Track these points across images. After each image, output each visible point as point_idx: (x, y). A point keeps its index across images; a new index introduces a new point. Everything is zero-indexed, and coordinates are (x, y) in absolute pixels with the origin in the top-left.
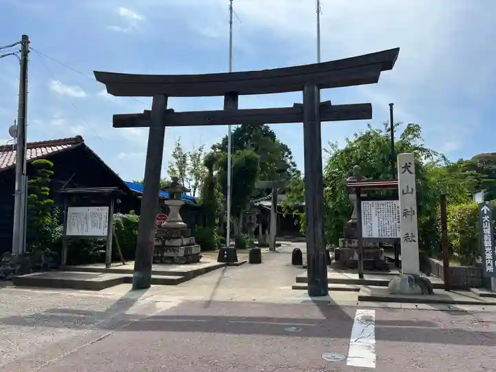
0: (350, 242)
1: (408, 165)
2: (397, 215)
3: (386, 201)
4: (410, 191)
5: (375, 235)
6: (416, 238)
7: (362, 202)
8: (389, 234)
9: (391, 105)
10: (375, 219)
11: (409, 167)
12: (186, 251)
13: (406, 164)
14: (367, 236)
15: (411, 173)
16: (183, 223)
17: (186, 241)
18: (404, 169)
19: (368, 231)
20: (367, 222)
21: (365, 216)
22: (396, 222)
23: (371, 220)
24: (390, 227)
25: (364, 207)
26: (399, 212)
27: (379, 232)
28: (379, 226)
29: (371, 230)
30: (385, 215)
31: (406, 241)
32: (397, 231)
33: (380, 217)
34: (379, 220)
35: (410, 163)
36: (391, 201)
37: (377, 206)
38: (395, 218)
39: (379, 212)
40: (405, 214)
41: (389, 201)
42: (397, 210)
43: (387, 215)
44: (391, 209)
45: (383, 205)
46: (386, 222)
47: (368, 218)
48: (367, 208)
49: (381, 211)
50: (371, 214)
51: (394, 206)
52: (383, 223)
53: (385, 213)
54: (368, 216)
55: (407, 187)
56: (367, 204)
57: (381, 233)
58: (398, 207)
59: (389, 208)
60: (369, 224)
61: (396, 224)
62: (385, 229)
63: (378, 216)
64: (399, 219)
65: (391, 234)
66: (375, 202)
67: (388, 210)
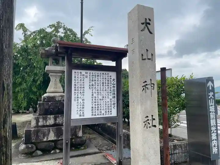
1: (148, 21)
2: (112, 89)
3: (102, 72)
4: (150, 57)
5: (88, 115)
7: (73, 71)
8: (103, 112)
10: (88, 93)
11: (149, 24)
13: (146, 19)
14: (77, 117)
15: (151, 33)
18: (143, 26)
19: (79, 109)
20: (78, 98)
21: (76, 89)
22: (111, 97)
23: (83, 95)
24: (104, 103)
25: (75, 77)
26: (114, 85)
27: (92, 110)
28: (92, 102)
29: (83, 108)
30: (99, 89)
31: (146, 127)
32: (112, 108)
33: (94, 91)
34: (93, 95)
35: (150, 20)
36: (107, 72)
37: (91, 77)
38: (111, 93)
39: (93, 85)
40: (144, 87)
41: (104, 72)
42: (112, 83)
43: (102, 89)
44: (107, 82)
45: (98, 76)
46: (100, 97)
47: (79, 93)
48: (79, 79)
49: (95, 83)
50: (83, 87)
51: (109, 78)
52: (97, 99)
53: (99, 87)
54: (79, 89)
55: (147, 50)
56: (80, 74)
57: (94, 111)
58: (114, 80)
59: (104, 80)
60: (80, 100)
61: (111, 99)
62: (99, 106)
63: (91, 89)
64: (114, 93)
65: (106, 112)
66: (89, 72)
67: (103, 83)
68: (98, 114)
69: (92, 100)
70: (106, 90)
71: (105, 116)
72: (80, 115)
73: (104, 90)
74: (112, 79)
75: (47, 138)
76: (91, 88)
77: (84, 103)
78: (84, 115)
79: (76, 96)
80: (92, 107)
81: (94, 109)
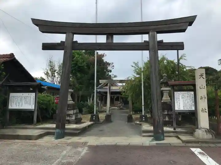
1: (202, 74)
2: (192, 99)
3: (187, 92)
4: (203, 87)
5: (182, 109)
7: (175, 92)
8: (188, 108)
11: (203, 75)
12: (76, 117)
14: (178, 109)
15: (204, 79)
16: (73, 102)
17: (75, 111)
18: (200, 77)
19: (178, 106)
21: (177, 99)
22: (192, 102)
23: (179, 101)
24: (189, 104)
25: (176, 94)
28: (183, 104)
29: (180, 106)
30: (186, 99)
31: (202, 112)
32: (192, 107)
34: (183, 101)
35: (203, 74)
36: (189, 92)
37: (182, 94)
39: (183, 97)
40: (201, 98)
45: (185, 94)
46: (187, 102)
50: (179, 98)
51: (190, 94)
52: (185, 103)
55: (202, 85)
59: (188, 95)
60: (178, 103)
62: (186, 106)
63: (183, 99)
64: (193, 101)
66: (181, 92)
68: (186, 109)
70: (189, 99)
71: (189, 110)
75: (165, 120)
77: (180, 104)
78: (180, 109)
81: (184, 107)
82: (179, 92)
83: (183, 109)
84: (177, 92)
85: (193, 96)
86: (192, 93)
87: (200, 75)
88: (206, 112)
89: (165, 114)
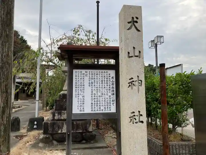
0: (60, 114)
1: (135, 19)
2: (111, 86)
3: (101, 71)
4: (137, 53)
5: (88, 110)
6: (144, 118)
7: (74, 71)
8: (102, 108)
9: (98, 2)
10: (88, 90)
11: (137, 22)
13: (133, 18)
14: (78, 112)
15: (139, 30)
18: (130, 24)
19: (80, 105)
20: (78, 94)
21: (77, 87)
22: (109, 94)
23: (83, 92)
24: (103, 100)
25: (76, 76)
26: (113, 83)
27: (92, 106)
28: (92, 99)
29: (83, 104)
30: (98, 87)
31: (131, 123)
32: (112, 104)
33: (93, 89)
34: (92, 92)
35: (137, 18)
36: (106, 71)
37: (91, 75)
38: (110, 90)
39: (92, 83)
40: (130, 84)
41: (103, 71)
42: (111, 80)
43: (101, 87)
44: (106, 80)
45: (97, 74)
46: (99, 94)
47: (80, 90)
48: (80, 78)
49: (94, 81)
50: (84, 85)
51: (108, 76)
52: (96, 95)
53: (98, 84)
54: (80, 87)
55: (134, 48)
56: (80, 73)
57: (93, 107)
58: (112, 78)
59: (103, 78)
60: (81, 97)
61: (110, 96)
62: (98, 102)
63: (91, 87)
64: (113, 91)
65: (105, 108)
66: (88, 71)
67: (102, 81)
68: (97, 110)
69: (92, 96)
70: (105, 88)
71: (104, 112)
72: (81, 111)
73: (103, 87)
74: (111, 77)
75: (62, 131)
76: (90, 85)
77: (84, 99)
78: (84, 111)
79: (77, 93)
80: (92, 103)
81: (93, 105)
82: (84, 71)
83: (90, 112)
84: (80, 70)
85: (114, 80)
86: (112, 73)
87: (130, 20)
88: (142, 122)
89: (62, 118)
